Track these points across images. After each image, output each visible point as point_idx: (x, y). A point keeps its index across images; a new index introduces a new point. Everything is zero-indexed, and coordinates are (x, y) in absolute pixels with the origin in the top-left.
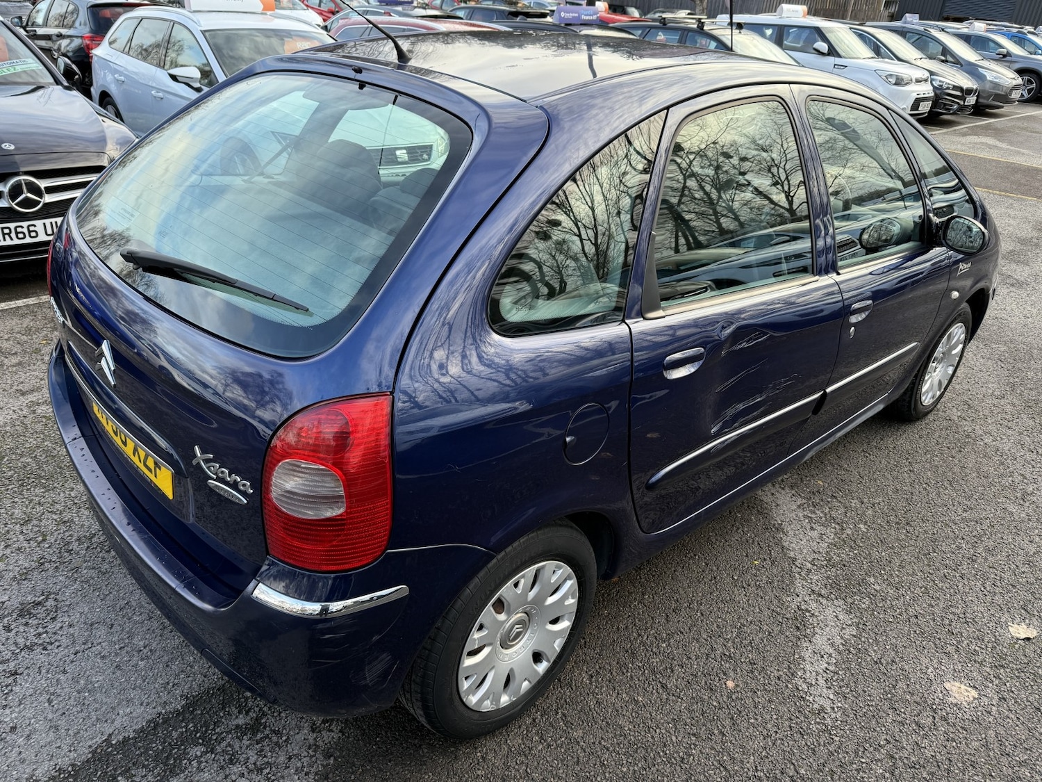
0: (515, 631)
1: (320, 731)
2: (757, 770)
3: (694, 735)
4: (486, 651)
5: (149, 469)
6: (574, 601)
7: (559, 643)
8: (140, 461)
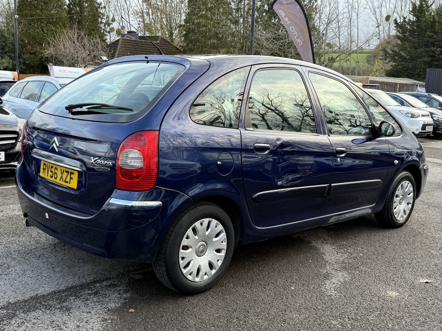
0: (201, 249)
1: (122, 294)
3: (276, 299)
4: (190, 250)
5: (67, 182)
6: (225, 244)
7: (220, 263)
8: (63, 181)
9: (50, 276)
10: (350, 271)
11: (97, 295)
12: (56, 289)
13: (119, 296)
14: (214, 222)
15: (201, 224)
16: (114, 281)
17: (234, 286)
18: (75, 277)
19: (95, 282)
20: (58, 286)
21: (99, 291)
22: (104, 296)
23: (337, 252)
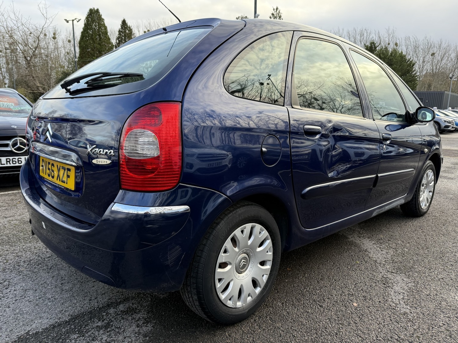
0: (242, 263)
1: (141, 327)
2: (377, 337)
3: (341, 324)
4: (229, 267)
5: (63, 182)
6: (271, 253)
7: (265, 278)
8: (60, 181)
9: (55, 299)
10: (407, 274)
11: (109, 330)
12: (56, 320)
13: (137, 330)
14: (258, 227)
15: (242, 232)
16: (133, 304)
17: (283, 306)
18: (86, 298)
19: (109, 306)
20: (60, 316)
21: (112, 321)
22: (117, 330)
23: (380, 248)
